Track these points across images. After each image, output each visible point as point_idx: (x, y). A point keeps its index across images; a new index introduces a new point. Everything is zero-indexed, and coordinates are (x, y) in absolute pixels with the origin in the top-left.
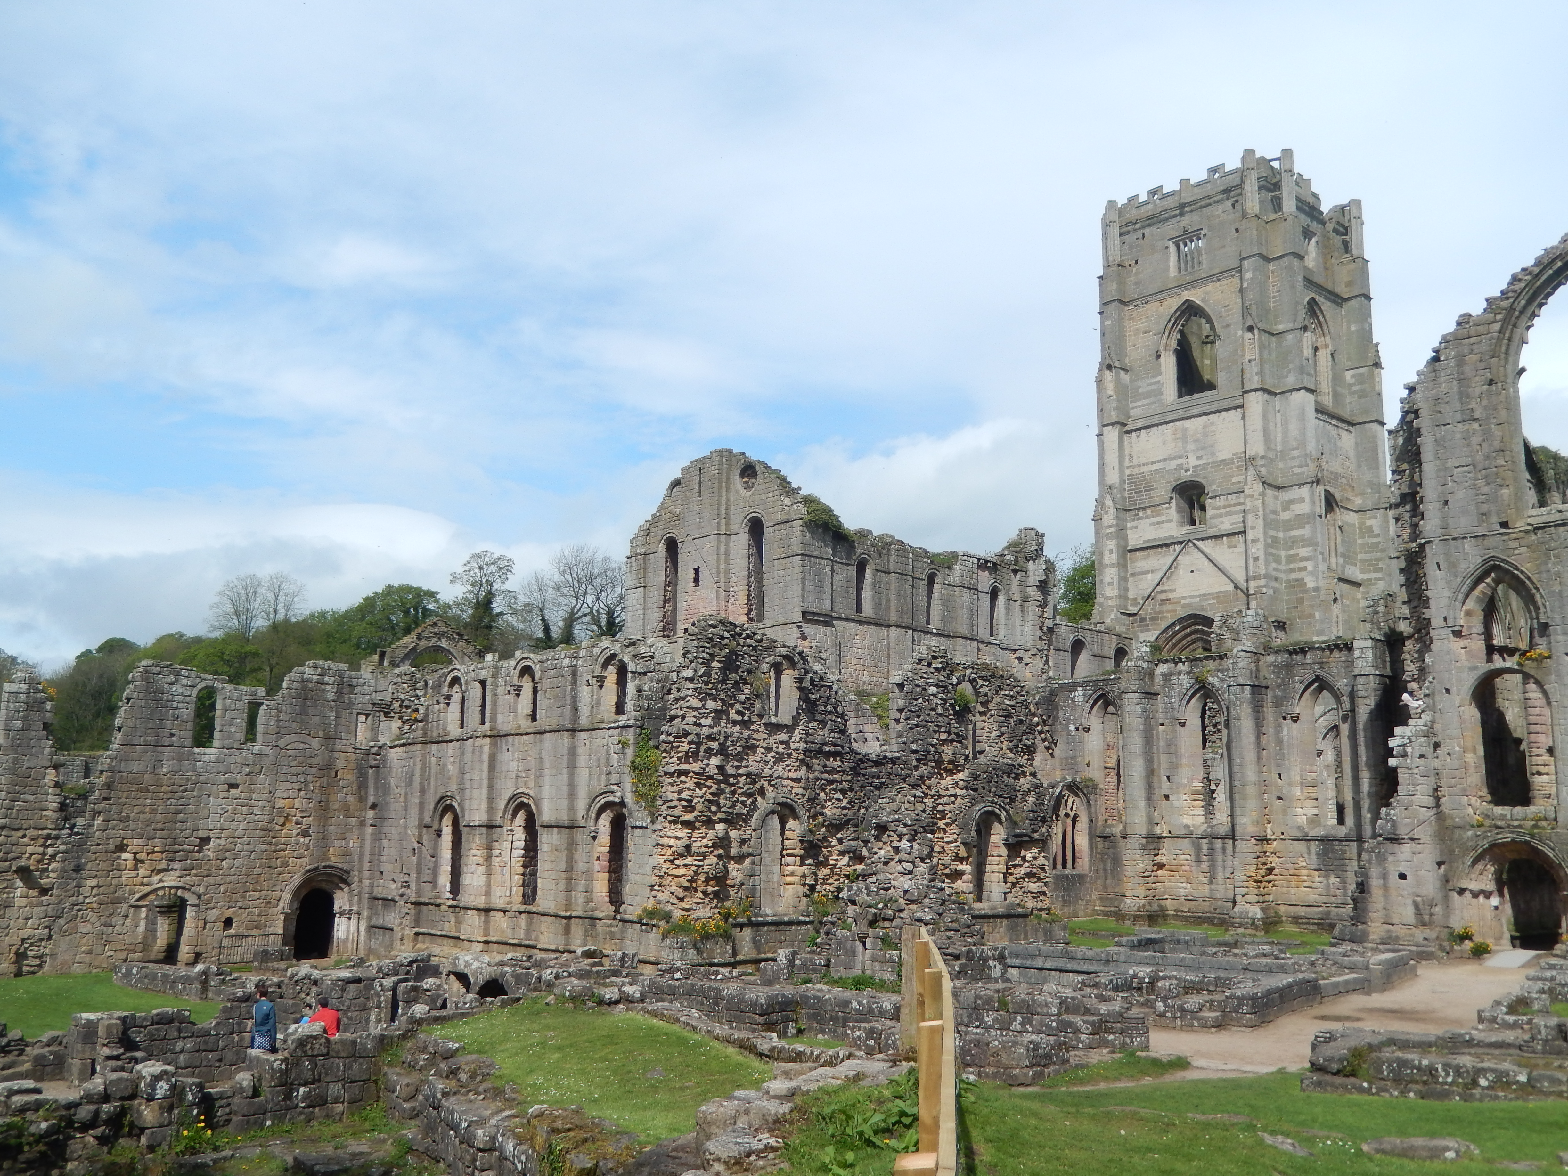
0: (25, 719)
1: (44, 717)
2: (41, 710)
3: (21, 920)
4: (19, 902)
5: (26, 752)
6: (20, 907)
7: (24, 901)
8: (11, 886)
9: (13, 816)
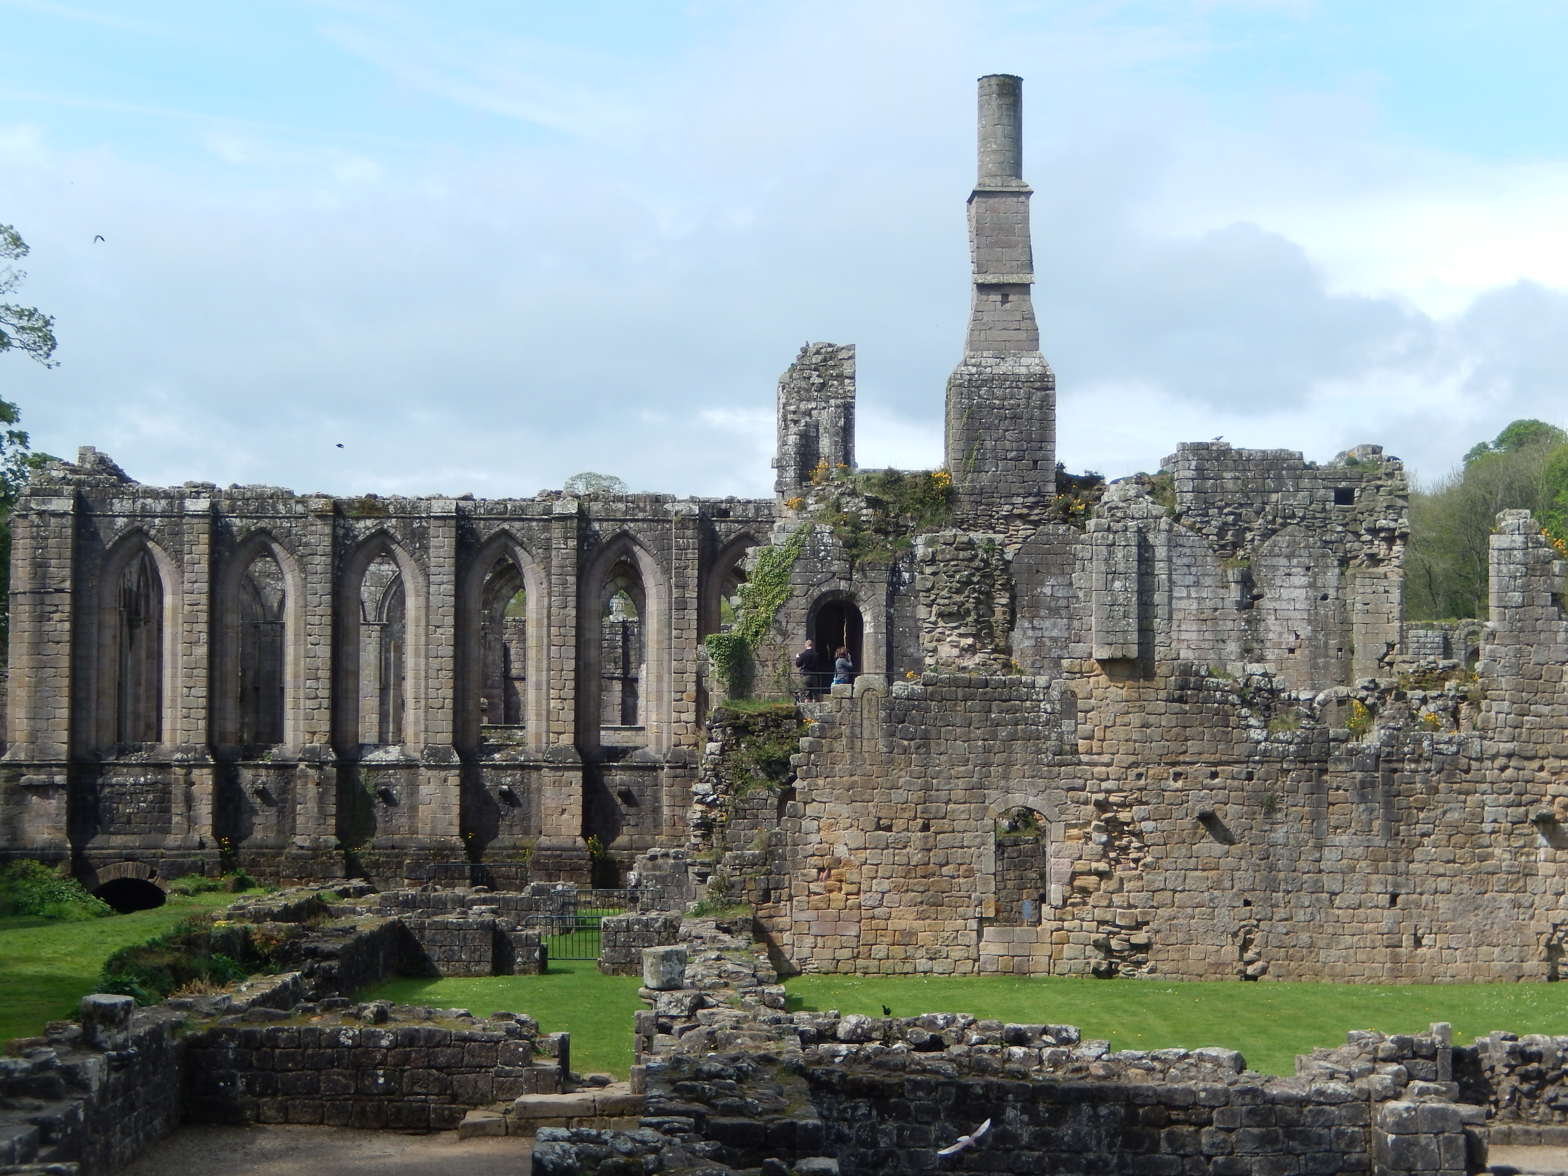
0: (1525, 589)
1: (1552, 583)
2: (1547, 574)
3: (1549, 897)
4: (1545, 868)
5: (1532, 639)
6: (1547, 877)
7: (1551, 868)
8: (1531, 844)
9: (1524, 737)
